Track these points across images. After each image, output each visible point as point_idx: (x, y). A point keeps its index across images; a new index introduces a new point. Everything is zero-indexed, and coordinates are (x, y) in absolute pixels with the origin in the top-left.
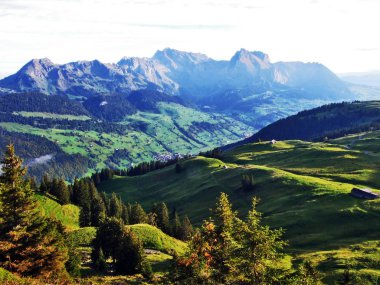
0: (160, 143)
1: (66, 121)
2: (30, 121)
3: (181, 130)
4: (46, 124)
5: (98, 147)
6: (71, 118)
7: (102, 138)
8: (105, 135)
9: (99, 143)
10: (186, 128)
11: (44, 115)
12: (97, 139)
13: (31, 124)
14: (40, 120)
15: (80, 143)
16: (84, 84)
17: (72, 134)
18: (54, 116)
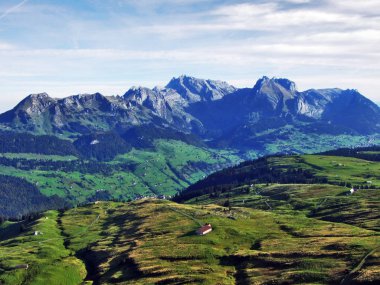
0: (146, 184)
1: (50, 162)
2: (13, 163)
3: (173, 170)
4: (30, 165)
5: (78, 188)
6: (56, 158)
7: (84, 179)
8: (88, 176)
9: (80, 184)
10: (179, 168)
11: (29, 157)
12: (79, 180)
13: (14, 165)
14: (24, 161)
15: (60, 185)
16: (81, 120)
17: (54, 176)
18: (38, 157)
